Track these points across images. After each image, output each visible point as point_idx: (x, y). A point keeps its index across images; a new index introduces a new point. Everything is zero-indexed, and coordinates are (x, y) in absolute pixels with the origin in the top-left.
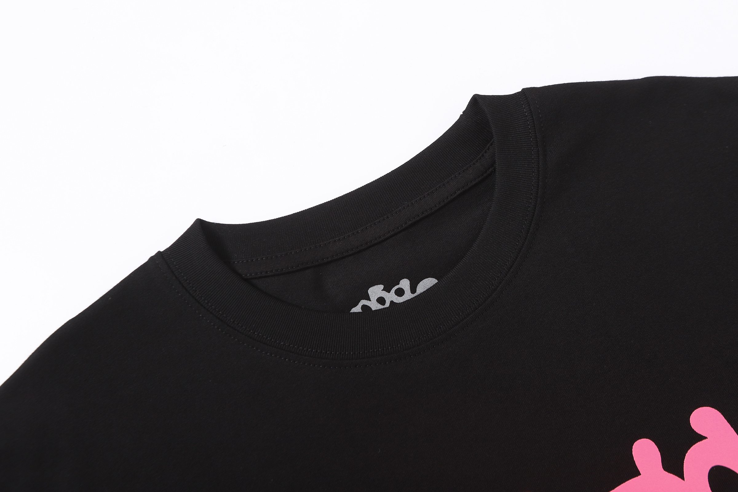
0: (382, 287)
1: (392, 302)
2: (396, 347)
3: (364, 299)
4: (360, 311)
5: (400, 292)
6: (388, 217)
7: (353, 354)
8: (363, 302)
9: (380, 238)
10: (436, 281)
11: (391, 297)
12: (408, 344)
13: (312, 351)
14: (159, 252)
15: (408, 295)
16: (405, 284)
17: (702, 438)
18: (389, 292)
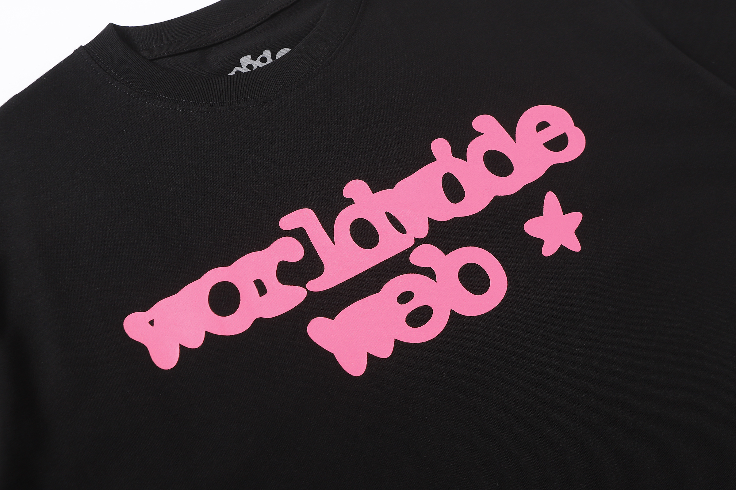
0: (250, 57)
1: (258, 67)
2: (260, 95)
3: (237, 67)
4: (235, 74)
5: (264, 60)
6: (255, 12)
7: (229, 102)
8: (237, 69)
9: (249, 26)
10: (290, 50)
11: (257, 64)
12: (269, 92)
13: (199, 102)
14: (81, 46)
15: (270, 61)
16: (267, 53)
17: (480, 134)
18: (256, 60)
